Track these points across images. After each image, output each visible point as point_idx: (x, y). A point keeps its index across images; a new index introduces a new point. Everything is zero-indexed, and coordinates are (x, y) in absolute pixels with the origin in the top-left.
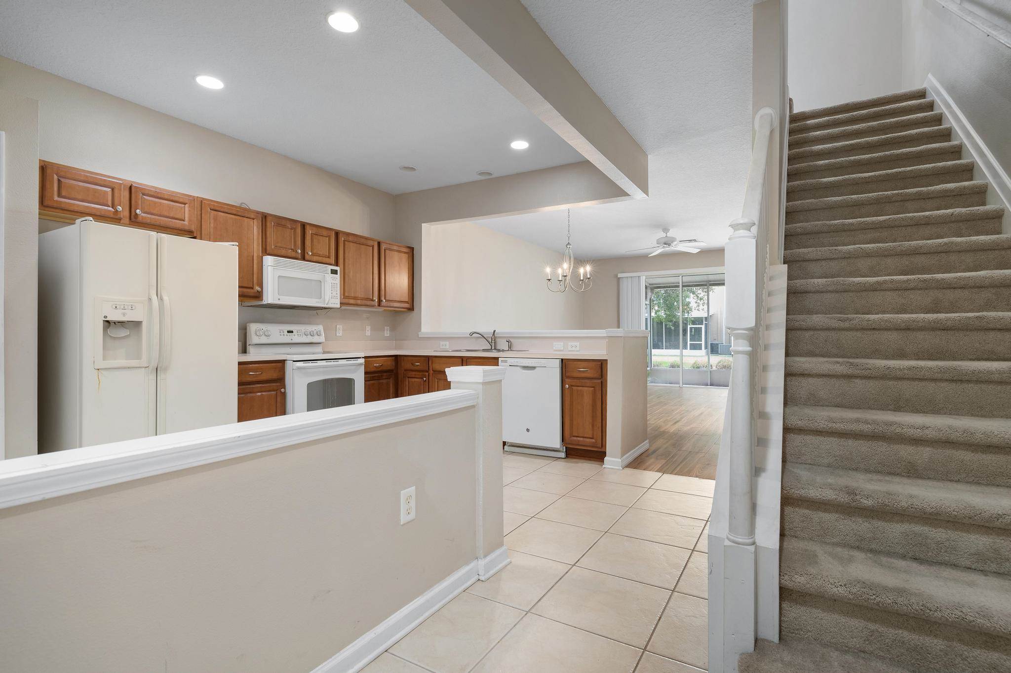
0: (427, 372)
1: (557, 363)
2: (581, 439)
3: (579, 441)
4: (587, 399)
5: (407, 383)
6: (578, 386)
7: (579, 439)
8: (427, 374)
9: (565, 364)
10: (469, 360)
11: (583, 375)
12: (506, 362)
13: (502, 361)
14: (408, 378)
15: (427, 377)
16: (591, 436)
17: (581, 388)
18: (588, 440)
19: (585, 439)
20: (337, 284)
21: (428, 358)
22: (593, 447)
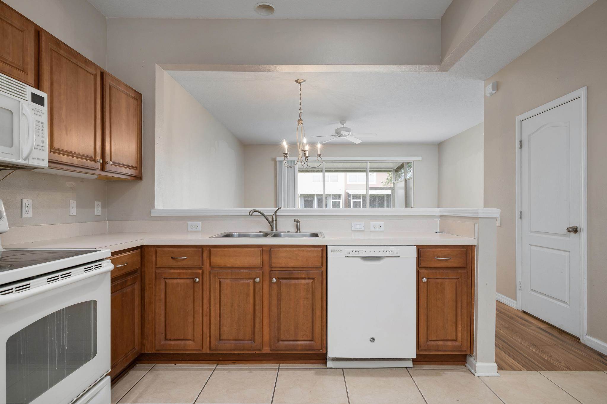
0: (200, 268)
1: (414, 251)
2: (441, 343)
3: (438, 346)
4: (449, 293)
5: (163, 287)
6: (437, 279)
7: (438, 343)
8: (200, 272)
9: (422, 251)
10: (276, 250)
11: (443, 265)
12: (340, 251)
13: (333, 251)
14: (165, 278)
15: (201, 277)
16: (454, 339)
17: (441, 280)
18: (450, 343)
19: (446, 342)
20: (43, 123)
21: (201, 248)
22: (457, 351)
